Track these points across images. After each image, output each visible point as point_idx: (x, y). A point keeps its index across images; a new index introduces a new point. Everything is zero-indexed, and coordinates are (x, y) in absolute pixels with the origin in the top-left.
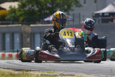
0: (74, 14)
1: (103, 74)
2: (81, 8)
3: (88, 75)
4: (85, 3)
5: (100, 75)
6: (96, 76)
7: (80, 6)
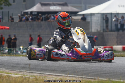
0: (3, 12)
1: (24, 70)
2: (10, 6)
3: (10, 70)
4: (14, 2)
5: (21, 71)
6: (17, 71)
7: (10, 5)
